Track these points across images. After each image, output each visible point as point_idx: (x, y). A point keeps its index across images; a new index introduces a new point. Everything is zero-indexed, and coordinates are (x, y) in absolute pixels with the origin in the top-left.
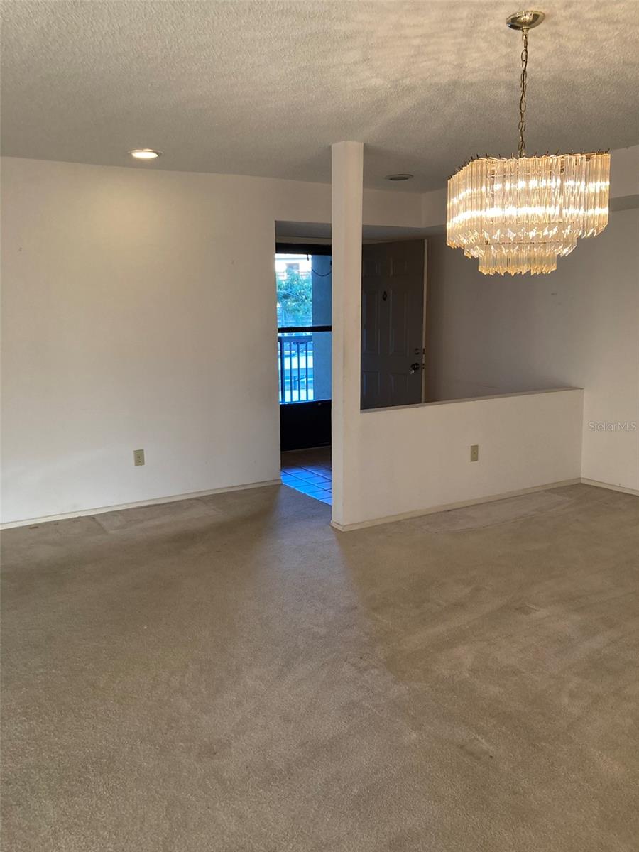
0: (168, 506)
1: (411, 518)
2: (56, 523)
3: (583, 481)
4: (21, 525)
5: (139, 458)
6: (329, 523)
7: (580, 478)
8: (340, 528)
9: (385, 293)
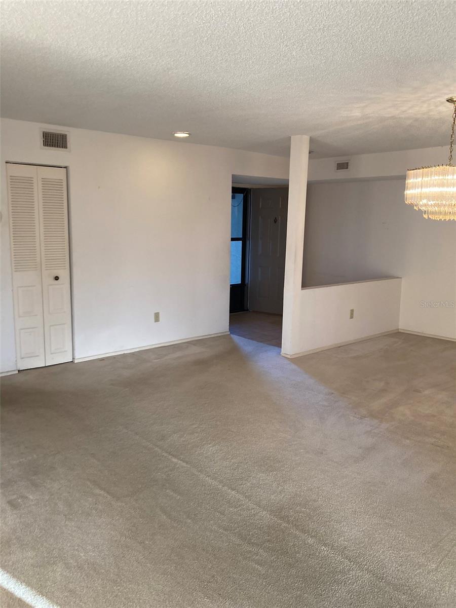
0: (172, 347)
1: (322, 351)
2: (114, 357)
3: (400, 331)
4: (89, 359)
5: (157, 317)
6: (280, 355)
7: (399, 329)
8: (289, 357)
9: (276, 218)
